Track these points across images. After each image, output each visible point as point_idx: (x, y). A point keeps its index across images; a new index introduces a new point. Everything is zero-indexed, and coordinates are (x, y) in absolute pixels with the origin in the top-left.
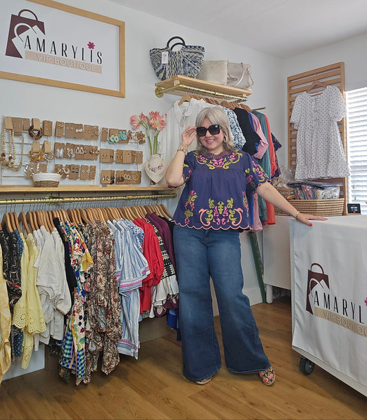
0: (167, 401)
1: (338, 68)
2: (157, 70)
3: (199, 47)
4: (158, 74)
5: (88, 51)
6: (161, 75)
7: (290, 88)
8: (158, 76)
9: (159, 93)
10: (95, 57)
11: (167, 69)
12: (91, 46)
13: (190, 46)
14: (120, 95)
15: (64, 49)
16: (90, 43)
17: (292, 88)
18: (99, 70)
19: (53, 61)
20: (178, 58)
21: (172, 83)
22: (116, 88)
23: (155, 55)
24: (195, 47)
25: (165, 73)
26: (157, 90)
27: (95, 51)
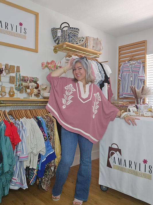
1: (144, 43)
2: (55, 39)
3: (77, 28)
4: (55, 41)
5: (19, 27)
6: (57, 42)
7: (120, 52)
8: (55, 42)
9: (55, 51)
10: (23, 31)
11: (60, 39)
12: (21, 24)
13: (72, 28)
14: (36, 51)
15: (7, 25)
16: (20, 23)
17: (121, 52)
18: (25, 38)
19: (1, 31)
20: (66, 33)
21: (62, 46)
22: (33, 47)
23: (54, 31)
24: (75, 28)
25: (59, 41)
26: (54, 49)
27: (23, 27)
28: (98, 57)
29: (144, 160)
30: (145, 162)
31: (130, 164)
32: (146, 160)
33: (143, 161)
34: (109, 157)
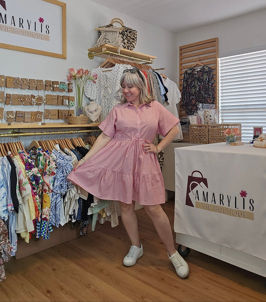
0: (101, 271)
5: (39, 24)
7: (181, 54)
9: (91, 56)
10: (44, 29)
12: (41, 20)
14: (63, 57)
15: (21, 22)
16: (40, 18)
19: (13, 31)
21: (101, 49)
22: (60, 52)
26: (89, 54)
27: (44, 24)
28: (151, 63)
29: (242, 191)
30: (243, 194)
31: (222, 199)
32: (245, 192)
33: (241, 194)
34: (188, 191)
